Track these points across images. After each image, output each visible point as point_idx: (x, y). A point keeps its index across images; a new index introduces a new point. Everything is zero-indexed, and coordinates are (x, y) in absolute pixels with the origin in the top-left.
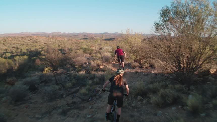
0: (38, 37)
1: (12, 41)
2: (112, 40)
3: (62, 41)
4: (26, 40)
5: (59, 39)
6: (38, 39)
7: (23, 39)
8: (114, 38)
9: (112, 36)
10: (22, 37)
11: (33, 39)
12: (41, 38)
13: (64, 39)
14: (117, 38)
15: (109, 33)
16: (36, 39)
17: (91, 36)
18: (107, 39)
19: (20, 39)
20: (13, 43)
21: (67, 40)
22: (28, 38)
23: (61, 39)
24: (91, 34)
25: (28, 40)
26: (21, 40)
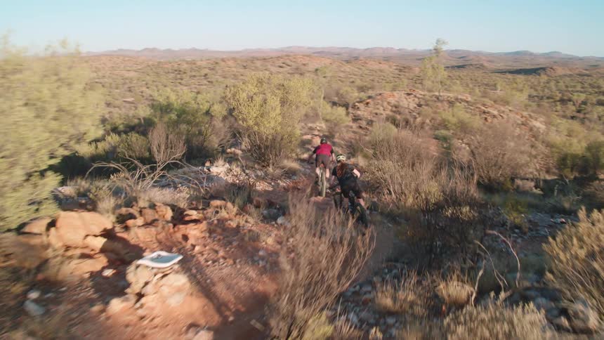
0: (308, 58)
1: (233, 69)
2: (535, 72)
3: (381, 71)
4: (275, 66)
5: (374, 66)
6: (307, 64)
7: (267, 64)
8: (544, 69)
9: (542, 62)
10: (265, 59)
11: (293, 64)
12: (318, 61)
13: (390, 67)
14: (554, 67)
15: (531, 54)
16: (304, 65)
17: (478, 61)
18: (521, 70)
19: (258, 64)
20: (234, 75)
21: (396, 69)
22: (282, 60)
23: (381, 65)
24: (478, 54)
25: (281, 67)
26: (262, 65)
